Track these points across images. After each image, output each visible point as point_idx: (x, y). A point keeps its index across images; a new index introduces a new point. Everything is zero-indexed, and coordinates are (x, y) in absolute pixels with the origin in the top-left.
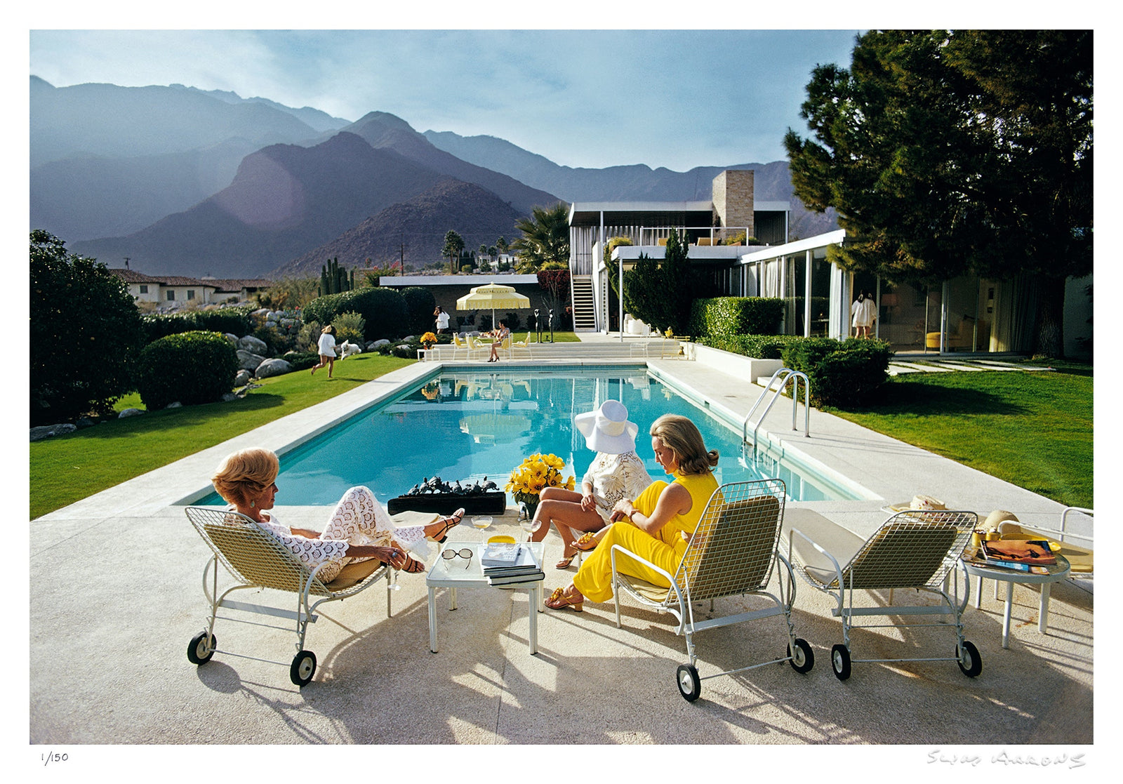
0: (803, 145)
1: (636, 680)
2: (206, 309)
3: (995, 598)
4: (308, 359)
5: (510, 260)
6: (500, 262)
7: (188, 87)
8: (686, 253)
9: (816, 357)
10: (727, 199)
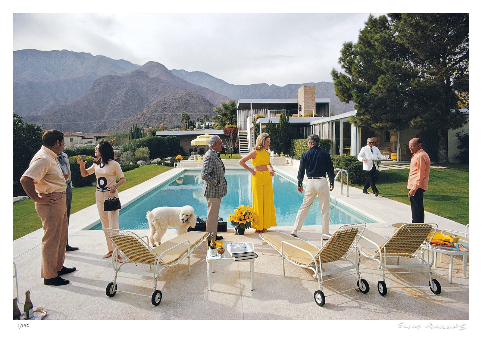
0: (339, 75)
1: (298, 300)
2: (79, 146)
3: (441, 262)
4: (127, 167)
5: (210, 124)
6: (205, 125)
7: (70, 51)
8: (288, 120)
9: (348, 163)
10: (304, 97)
